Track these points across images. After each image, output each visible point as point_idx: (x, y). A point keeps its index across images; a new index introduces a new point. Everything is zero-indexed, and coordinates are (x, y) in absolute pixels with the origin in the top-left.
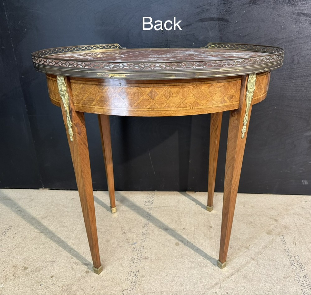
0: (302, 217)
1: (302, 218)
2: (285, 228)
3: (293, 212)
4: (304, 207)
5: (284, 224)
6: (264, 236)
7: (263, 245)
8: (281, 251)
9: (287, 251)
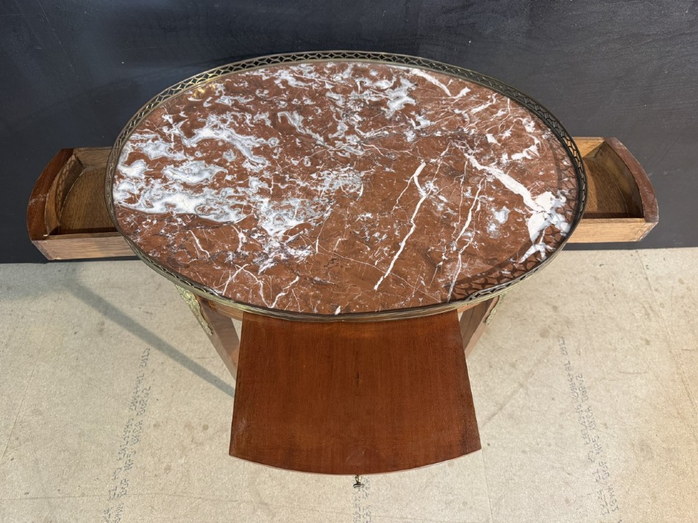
0: (594, 299)
1: (593, 302)
2: (568, 322)
3: (581, 289)
4: (599, 276)
5: (565, 315)
6: (537, 341)
7: (535, 358)
8: (560, 368)
9: (568, 367)
